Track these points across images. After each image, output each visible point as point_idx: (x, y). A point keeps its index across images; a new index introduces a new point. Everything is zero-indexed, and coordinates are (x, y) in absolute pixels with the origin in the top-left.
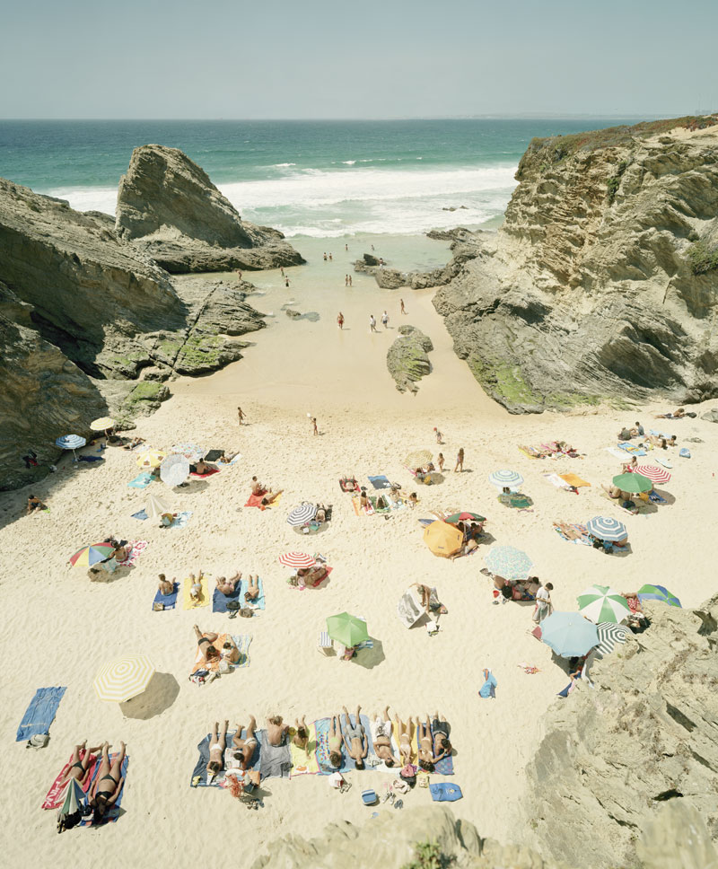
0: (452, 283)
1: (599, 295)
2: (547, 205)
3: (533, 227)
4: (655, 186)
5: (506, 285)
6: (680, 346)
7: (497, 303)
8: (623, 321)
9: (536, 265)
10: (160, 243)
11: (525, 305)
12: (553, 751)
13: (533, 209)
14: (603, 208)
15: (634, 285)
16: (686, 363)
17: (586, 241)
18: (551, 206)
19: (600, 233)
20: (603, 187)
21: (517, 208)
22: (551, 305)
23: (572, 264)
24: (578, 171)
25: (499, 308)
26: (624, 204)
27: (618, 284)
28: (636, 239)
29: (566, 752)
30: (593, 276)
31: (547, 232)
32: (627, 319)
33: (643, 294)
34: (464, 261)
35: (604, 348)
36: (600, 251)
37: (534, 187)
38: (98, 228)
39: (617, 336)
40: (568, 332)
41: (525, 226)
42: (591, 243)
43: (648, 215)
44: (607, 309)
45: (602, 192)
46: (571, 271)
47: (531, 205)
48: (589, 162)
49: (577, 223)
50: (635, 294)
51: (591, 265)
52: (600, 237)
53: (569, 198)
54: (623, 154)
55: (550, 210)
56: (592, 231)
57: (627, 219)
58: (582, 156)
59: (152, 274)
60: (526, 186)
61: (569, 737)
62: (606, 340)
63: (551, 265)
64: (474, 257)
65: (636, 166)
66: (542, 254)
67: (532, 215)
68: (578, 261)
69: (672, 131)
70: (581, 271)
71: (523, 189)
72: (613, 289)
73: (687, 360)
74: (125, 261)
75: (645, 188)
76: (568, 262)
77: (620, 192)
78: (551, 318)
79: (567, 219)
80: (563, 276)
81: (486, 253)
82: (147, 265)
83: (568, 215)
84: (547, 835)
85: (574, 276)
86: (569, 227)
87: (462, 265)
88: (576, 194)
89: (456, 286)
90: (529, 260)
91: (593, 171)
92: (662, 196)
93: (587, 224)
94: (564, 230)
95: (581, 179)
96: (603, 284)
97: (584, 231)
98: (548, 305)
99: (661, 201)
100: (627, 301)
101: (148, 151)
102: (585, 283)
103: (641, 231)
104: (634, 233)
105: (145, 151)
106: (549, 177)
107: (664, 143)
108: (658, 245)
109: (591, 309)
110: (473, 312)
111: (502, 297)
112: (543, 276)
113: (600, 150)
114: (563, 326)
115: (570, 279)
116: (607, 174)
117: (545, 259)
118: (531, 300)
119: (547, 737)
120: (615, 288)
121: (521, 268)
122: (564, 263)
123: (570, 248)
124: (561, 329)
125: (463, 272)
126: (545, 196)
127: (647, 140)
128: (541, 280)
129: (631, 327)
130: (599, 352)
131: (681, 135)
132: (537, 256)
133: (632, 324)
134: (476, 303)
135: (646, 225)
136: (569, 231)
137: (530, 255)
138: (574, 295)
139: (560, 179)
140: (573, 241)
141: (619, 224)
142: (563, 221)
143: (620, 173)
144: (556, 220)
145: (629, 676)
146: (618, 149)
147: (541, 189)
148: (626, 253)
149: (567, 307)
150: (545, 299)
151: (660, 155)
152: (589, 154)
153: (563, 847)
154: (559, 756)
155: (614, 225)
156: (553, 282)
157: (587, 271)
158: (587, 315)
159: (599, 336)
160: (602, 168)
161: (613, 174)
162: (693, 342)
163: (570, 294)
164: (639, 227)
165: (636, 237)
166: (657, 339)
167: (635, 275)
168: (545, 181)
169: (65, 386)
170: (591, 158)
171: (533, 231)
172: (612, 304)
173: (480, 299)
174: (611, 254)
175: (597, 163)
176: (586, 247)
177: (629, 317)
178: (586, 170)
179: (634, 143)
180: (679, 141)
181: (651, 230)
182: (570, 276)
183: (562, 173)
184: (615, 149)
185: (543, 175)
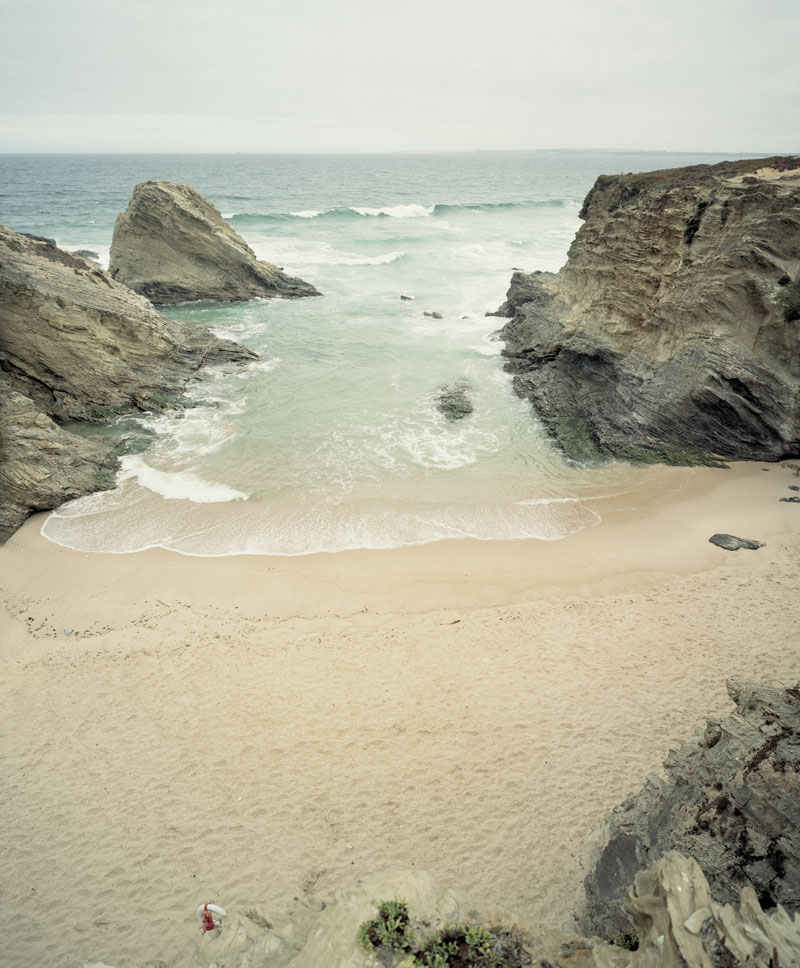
1: (678, 341)
2: (618, 244)
3: (600, 268)
5: (569, 329)
7: (558, 349)
8: (706, 370)
9: (604, 308)
11: (591, 352)
12: (618, 860)
14: (681, 249)
15: (718, 330)
16: (781, 414)
17: (663, 284)
18: (621, 246)
19: (678, 275)
20: (680, 227)
21: (582, 248)
22: (622, 352)
23: (646, 308)
24: (651, 210)
25: (560, 356)
26: (705, 245)
27: (698, 329)
28: (719, 283)
29: (635, 859)
30: (670, 319)
31: (616, 273)
32: (711, 367)
33: (728, 340)
34: (520, 304)
35: (684, 399)
36: (678, 295)
37: (601, 226)
38: (87, 268)
39: (700, 386)
40: (642, 381)
41: (592, 267)
42: (668, 285)
43: (733, 257)
44: (687, 357)
45: (679, 232)
46: (644, 315)
47: (598, 245)
48: (665, 200)
49: (650, 264)
50: (719, 340)
51: (668, 309)
52: (677, 279)
53: (641, 237)
54: (703, 193)
55: (619, 250)
56: (669, 274)
57: (710, 260)
58: (656, 195)
60: (592, 225)
61: (638, 842)
62: (687, 390)
63: (622, 308)
64: (531, 300)
65: (718, 207)
66: (611, 297)
67: (599, 256)
68: (652, 305)
69: (758, 171)
70: (657, 315)
71: (589, 228)
72: (694, 335)
73: (783, 412)
74: (116, 304)
75: (728, 229)
76: (641, 305)
77: (701, 232)
78: (622, 365)
79: (639, 260)
80: (636, 320)
81: (546, 296)
82: (143, 309)
83: (639, 255)
85: (649, 320)
86: (643, 269)
87: (517, 308)
88: (648, 234)
90: (595, 304)
91: (669, 211)
92: (749, 238)
93: (662, 265)
94: (636, 271)
95: (656, 218)
96: (682, 329)
97: (659, 274)
98: (618, 351)
99: (748, 243)
100: (710, 348)
102: (660, 328)
103: (725, 274)
104: (717, 276)
106: (618, 215)
107: (749, 183)
109: (668, 356)
110: (530, 359)
111: (565, 344)
112: (612, 321)
113: (677, 190)
114: (637, 375)
115: (645, 324)
116: (685, 214)
117: (614, 302)
118: (598, 346)
119: (611, 842)
120: (696, 333)
121: (588, 312)
122: (637, 306)
123: (643, 290)
124: (634, 377)
125: (519, 316)
126: (613, 235)
127: (730, 180)
128: (610, 324)
129: (716, 376)
130: (678, 403)
131: (767, 175)
132: (605, 299)
133: (718, 373)
134: (534, 350)
135: (730, 266)
136: (642, 273)
137: (596, 299)
138: (649, 341)
139: (631, 218)
140: (649, 284)
141: (699, 266)
142: (636, 262)
143: (700, 214)
144: (627, 261)
145: (711, 767)
146: (697, 188)
147: (610, 228)
148: (707, 297)
149: (640, 354)
150: (613, 346)
151: (745, 195)
152: (663, 192)
154: (626, 865)
155: (694, 267)
156: (624, 326)
157: (663, 315)
158: (664, 364)
159: (678, 386)
160: (679, 208)
161: (692, 214)
162: (789, 393)
163: (644, 340)
164: (723, 269)
165: (720, 280)
166: (747, 389)
167: (719, 320)
168: (613, 220)
169: (35, 441)
170: (666, 197)
171: (600, 272)
172: (693, 352)
173: (538, 345)
174: (689, 298)
175: (673, 202)
176: (662, 291)
177: (713, 365)
178: (661, 209)
179: (715, 183)
180: (766, 182)
181: (736, 273)
182: (643, 320)
183: (634, 212)
184: (693, 189)
185: (612, 214)
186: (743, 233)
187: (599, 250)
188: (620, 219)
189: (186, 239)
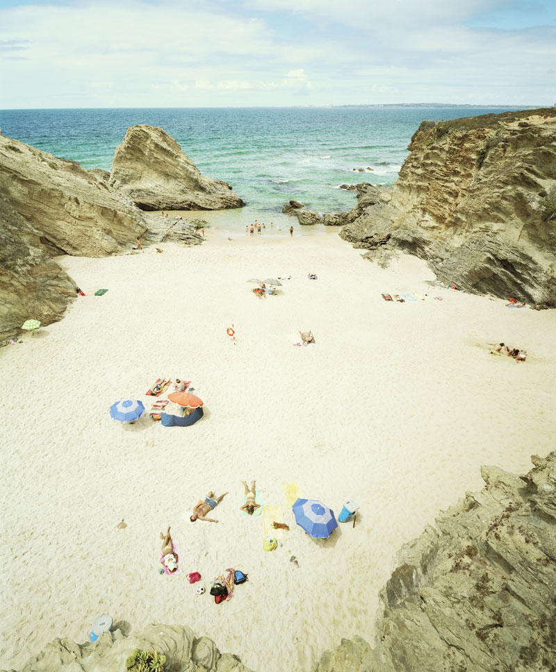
0: (355, 222)
1: (468, 234)
2: (432, 168)
3: (420, 183)
4: (514, 157)
5: (396, 224)
6: (530, 272)
7: (389, 237)
8: (486, 253)
9: (419, 210)
10: (139, 190)
11: (410, 240)
12: (401, 581)
14: (473, 171)
15: (496, 227)
16: (535, 285)
17: (460, 194)
18: (434, 169)
19: (471, 189)
20: (474, 156)
21: (408, 170)
22: (431, 240)
23: (448, 211)
24: (455, 145)
25: (390, 241)
26: (490, 169)
27: (482, 225)
28: (498, 194)
29: (412, 582)
30: (464, 219)
31: (430, 187)
32: (489, 251)
33: (502, 234)
34: (366, 206)
35: (470, 272)
36: (470, 202)
37: (421, 156)
38: (96, 180)
39: (480, 264)
40: (442, 260)
41: (413, 183)
42: (463, 196)
43: (508, 176)
44: (473, 244)
45: (474, 160)
46: (447, 215)
47: (419, 168)
48: (465, 138)
49: (452, 181)
50: (496, 233)
51: (463, 212)
52: (470, 191)
53: (448, 163)
54: (491, 133)
55: (433, 171)
56: (464, 188)
57: (492, 179)
58: (459, 134)
59: (130, 212)
60: (415, 155)
61: (415, 571)
62: (472, 266)
63: (432, 211)
64: (373, 204)
65: (500, 142)
66: (425, 203)
67: (419, 175)
68: (452, 209)
69: (530, 117)
70: (455, 215)
71: (413, 157)
72: (478, 229)
73: (537, 283)
74: (112, 203)
75: (506, 158)
76: (445, 209)
77: (487, 160)
78: (430, 249)
79: (445, 178)
80: (440, 219)
81: (383, 201)
82: (128, 206)
83: (446, 175)
84: (390, 649)
85: (449, 219)
86: (447, 184)
87: (364, 209)
88: (452, 161)
89: (358, 224)
90: (415, 207)
91: (467, 145)
92: (519, 164)
93: (461, 182)
94: (443, 186)
95: (458, 150)
96: (471, 225)
97: (458, 187)
98: (428, 239)
99: (519, 167)
100: (490, 239)
101: (138, 129)
102: (456, 223)
103: (502, 188)
104: (496, 190)
105: (136, 129)
106: (433, 148)
107: (523, 126)
108: (515, 198)
109: (461, 244)
110: (370, 243)
111: (394, 234)
112: (424, 219)
113: (474, 131)
115: (446, 221)
116: (478, 147)
117: (427, 207)
118: (415, 235)
119: (397, 569)
120: (480, 228)
121: (409, 212)
122: (442, 209)
123: (447, 199)
124: (437, 257)
125: (364, 214)
126: (429, 162)
127: (509, 124)
128: (423, 221)
129: (492, 257)
130: (466, 275)
131: (536, 120)
132: (421, 204)
133: (494, 255)
134: (372, 237)
135: (506, 183)
136: (447, 187)
137: (416, 204)
138: (448, 233)
139: (441, 149)
140: (450, 194)
141: (485, 182)
142: (443, 180)
143: (488, 147)
144: (437, 179)
145: (466, 525)
146: (487, 130)
147: (427, 157)
148: (489, 204)
149: (442, 241)
150: (426, 235)
151: (519, 134)
152: (464, 133)
153: (403, 660)
154: (406, 586)
155: (482, 183)
156: (433, 223)
157: (459, 215)
158: (457, 248)
160: (474, 143)
161: (483, 148)
162: (541, 270)
163: (445, 232)
164: (501, 185)
165: (498, 192)
166: (512, 267)
167: (496, 220)
168: (430, 151)
169: (57, 288)
170: (466, 136)
171: (419, 186)
172: (478, 240)
173: (376, 234)
174: (478, 204)
175: (470, 139)
176: (460, 199)
177: (491, 250)
178: (462, 144)
179: (499, 126)
180: (534, 125)
181: (509, 188)
182: (446, 219)
183: (443, 146)
184: (484, 130)
185: (429, 147)
186: (516, 160)
187: (420, 171)
188: (435, 151)
189: (157, 162)
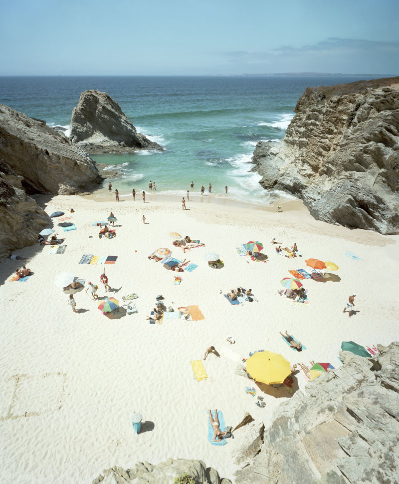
1: (336, 180)
2: (311, 127)
3: (301, 139)
4: (377, 117)
5: (282, 172)
6: (380, 210)
7: (276, 182)
8: (349, 196)
9: (300, 161)
10: (91, 144)
11: (291, 184)
12: (280, 427)
13: (302, 129)
14: (344, 129)
15: (357, 175)
16: (383, 220)
17: (332, 148)
18: (313, 127)
19: (340, 144)
20: (345, 117)
21: (293, 129)
22: (307, 185)
23: (322, 162)
24: (331, 108)
25: (276, 186)
26: (357, 128)
27: (347, 173)
28: (361, 148)
30: (333, 168)
31: (309, 142)
32: (350, 194)
33: (361, 180)
34: (259, 158)
35: (335, 210)
36: (338, 155)
37: (304, 117)
38: (60, 136)
39: (343, 204)
40: (315, 200)
41: (297, 139)
42: (334, 149)
43: (370, 134)
44: (339, 188)
45: (344, 120)
46: (320, 165)
47: (301, 127)
48: (339, 102)
49: (327, 138)
50: (357, 180)
51: (333, 163)
52: (340, 146)
54: (360, 98)
55: (312, 130)
56: (335, 143)
57: (358, 136)
58: (335, 99)
59: (86, 161)
60: (299, 116)
62: (337, 206)
63: (310, 161)
64: (265, 156)
65: (366, 105)
66: (305, 155)
67: (301, 133)
68: (325, 160)
69: (392, 85)
70: (327, 165)
71: (298, 118)
72: (344, 177)
74: (73, 154)
75: (370, 118)
76: (320, 160)
77: (355, 120)
78: (306, 192)
79: (322, 135)
80: (315, 168)
81: (273, 154)
82: (84, 156)
83: (322, 133)
85: (322, 168)
86: (323, 140)
87: (258, 160)
88: (328, 121)
90: (297, 159)
91: (340, 108)
92: (380, 123)
93: (333, 138)
94: (319, 142)
95: (333, 112)
96: (338, 173)
97: (331, 143)
98: (305, 184)
99: (379, 126)
100: (352, 184)
101: (89, 94)
102: (328, 172)
103: (365, 143)
104: (360, 145)
106: (313, 111)
107: (386, 91)
108: (374, 152)
109: (330, 188)
111: (279, 180)
112: (303, 168)
113: (346, 96)
114: (313, 197)
115: (320, 170)
116: (349, 109)
117: (306, 158)
118: (296, 181)
120: (346, 176)
121: (292, 163)
122: (317, 160)
123: (321, 152)
124: (311, 198)
126: (310, 122)
127: (376, 90)
128: (303, 170)
129: (352, 199)
130: (332, 213)
131: (396, 87)
132: (302, 156)
133: (354, 197)
134: (263, 182)
135: (368, 140)
136: (322, 142)
137: (297, 156)
138: (321, 179)
139: (320, 112)
140: (324, 149)
141: (352, 139)
142: (319, 136)
143: (356, 109)
144: (315, 136)
146: (357, 95)
147: (309, 118)
148: (354, 156)
149: (316, 186)
150: (303, 181)
151: (382, 99)
152: (339, 97)
155: (349, 139)
156: (309, 171)
157: (330, 165)
158: (327, 191)
159: (333, 203)
160: (346, 106)
161: (352, 110)
162: (388, 209)
163: (318, 178)
164: (364, 141)
166: (367, 206)
167: (358, 169)
168: (311, 113)
170: (340, 100)
171: (301, 142)
172: (342, 185)
173: (266, 180)
174: (345, 156)
175: (343, 103)
176: (331, 152)
177: (352, 193)
178: (336, 107)
179: (367, 92)
180: (394, 91)
181: (370, 143)
182: (319, 168)
183: (322, 108)
184: (355, 95)
186: (378, 120)
188: (314, 113)
